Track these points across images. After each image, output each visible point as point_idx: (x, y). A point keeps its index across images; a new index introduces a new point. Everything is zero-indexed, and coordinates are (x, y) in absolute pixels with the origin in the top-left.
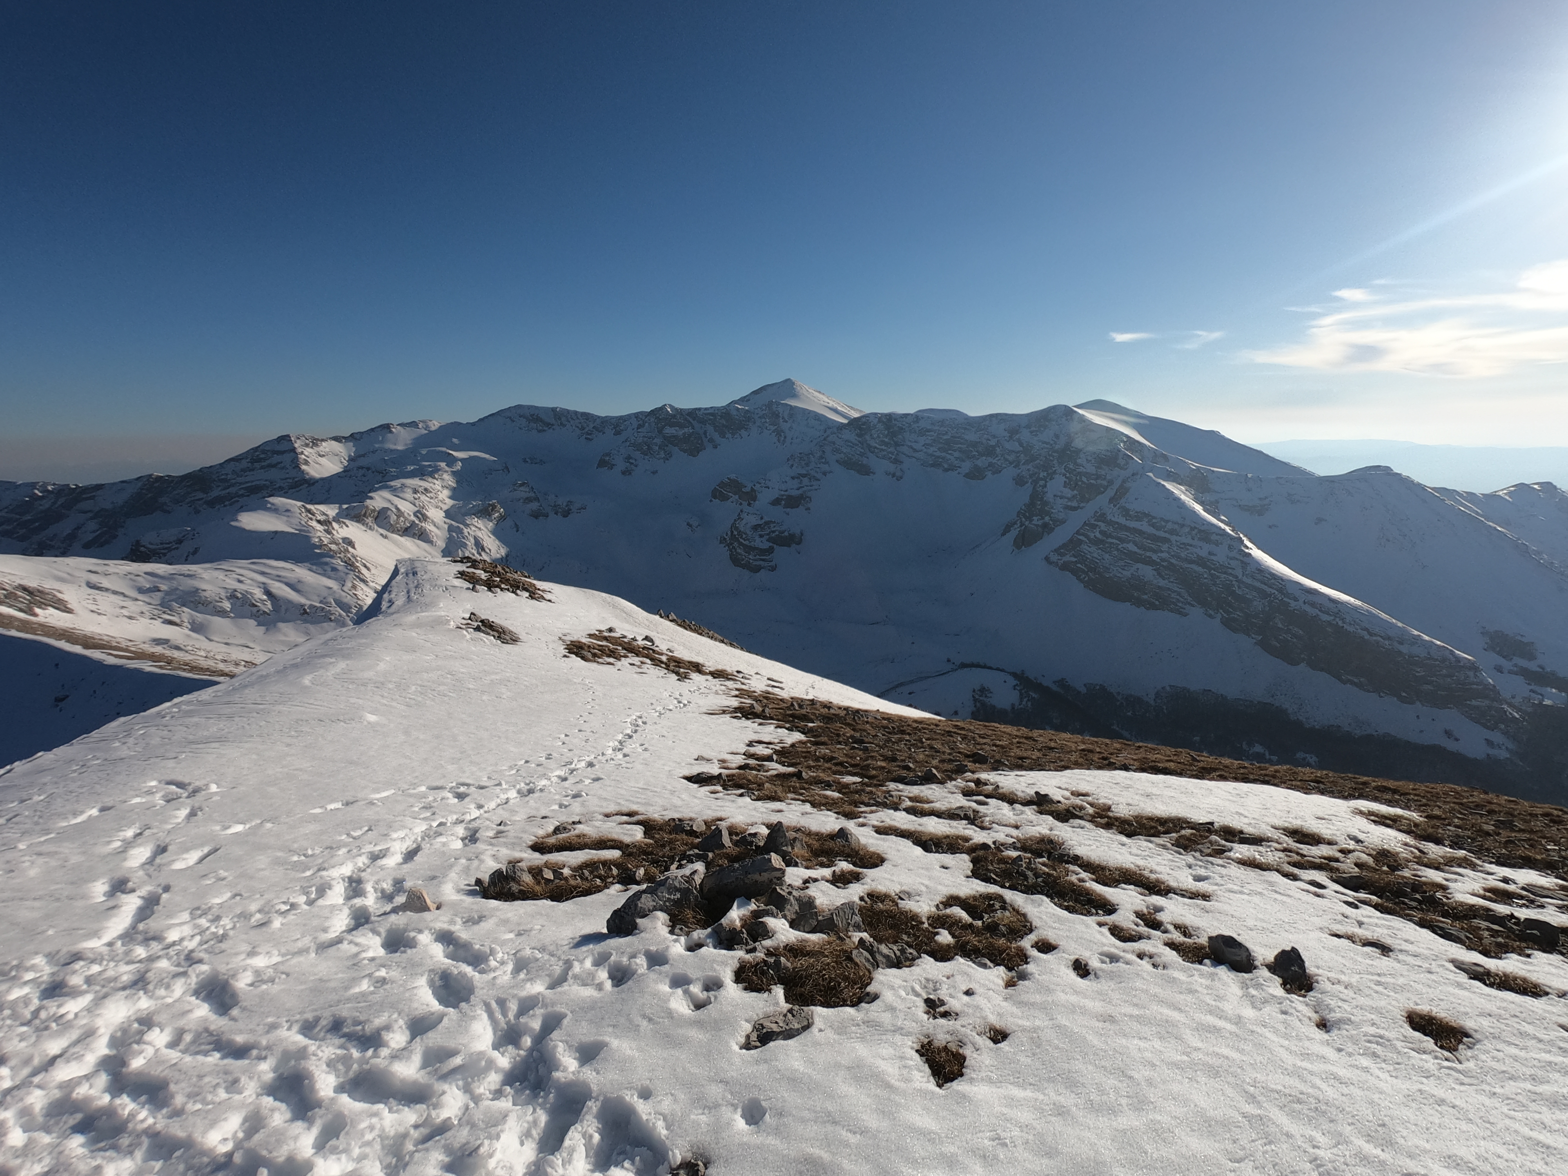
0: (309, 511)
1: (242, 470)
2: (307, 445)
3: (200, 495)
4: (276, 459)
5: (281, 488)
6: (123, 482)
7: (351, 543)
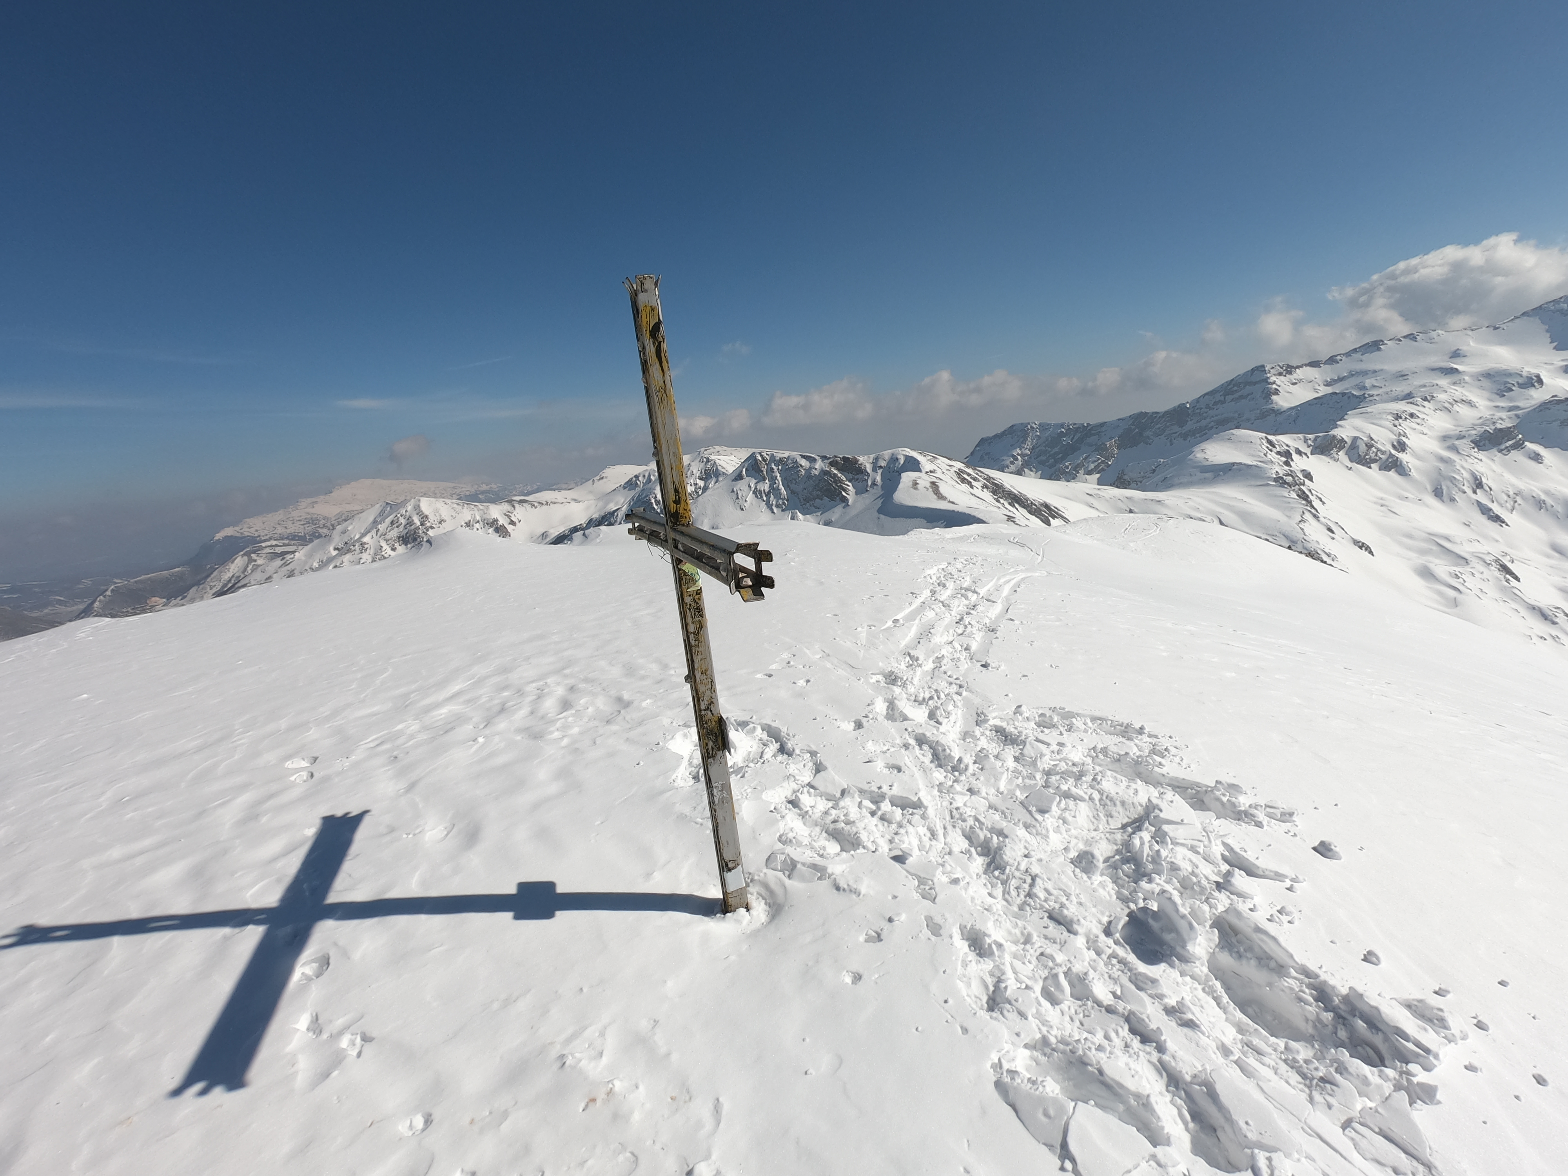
0: (1270, 442)
1: (1216, 403)
2: (1280, 374)
3: (1176, 428)
4: (1249, 389)
5: (1248, 420)
6: (1119, 420)
7: (1308, 476)
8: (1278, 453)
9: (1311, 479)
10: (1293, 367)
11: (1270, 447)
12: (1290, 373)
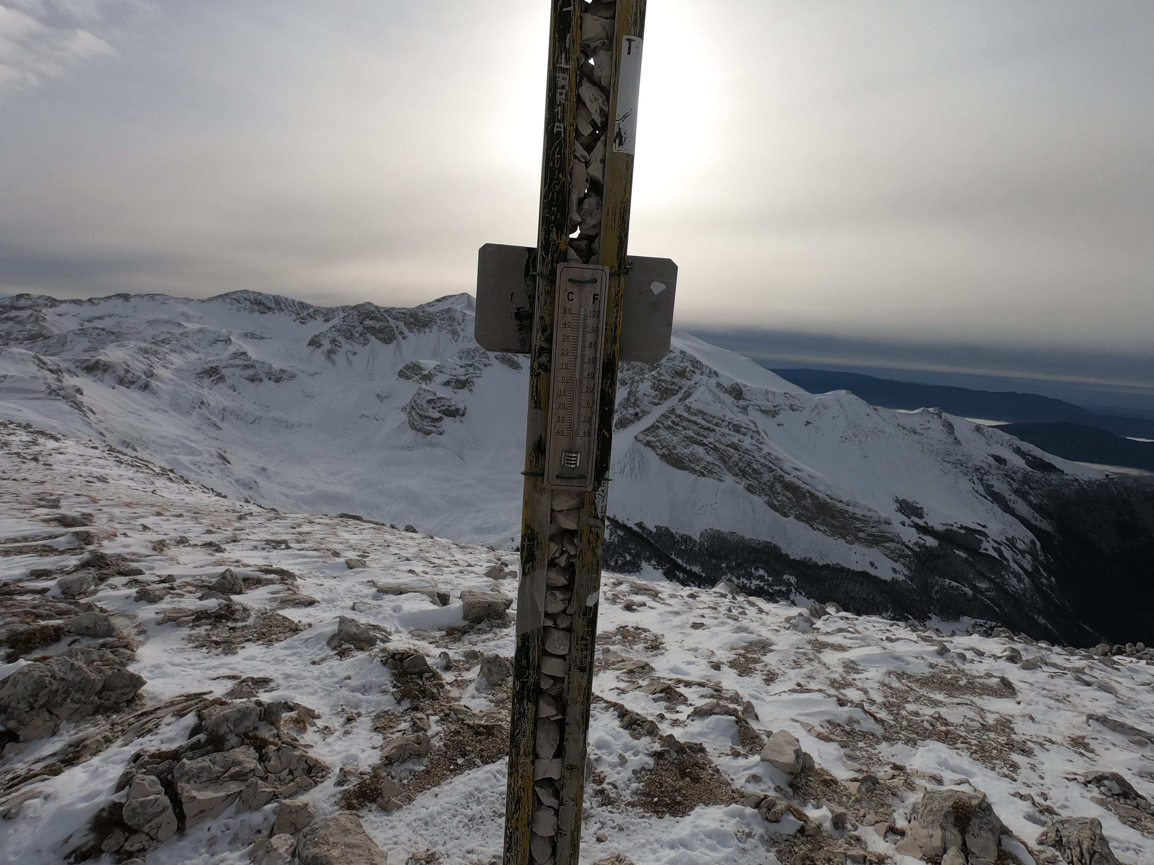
0: (41, 360)
4: (13, 314)
5: (17, 339)
7: (79, 391)
8: (51, 371)
9: (81, 394)
10: (55, 300)
11: (42, 365)
12: (56, 306)
